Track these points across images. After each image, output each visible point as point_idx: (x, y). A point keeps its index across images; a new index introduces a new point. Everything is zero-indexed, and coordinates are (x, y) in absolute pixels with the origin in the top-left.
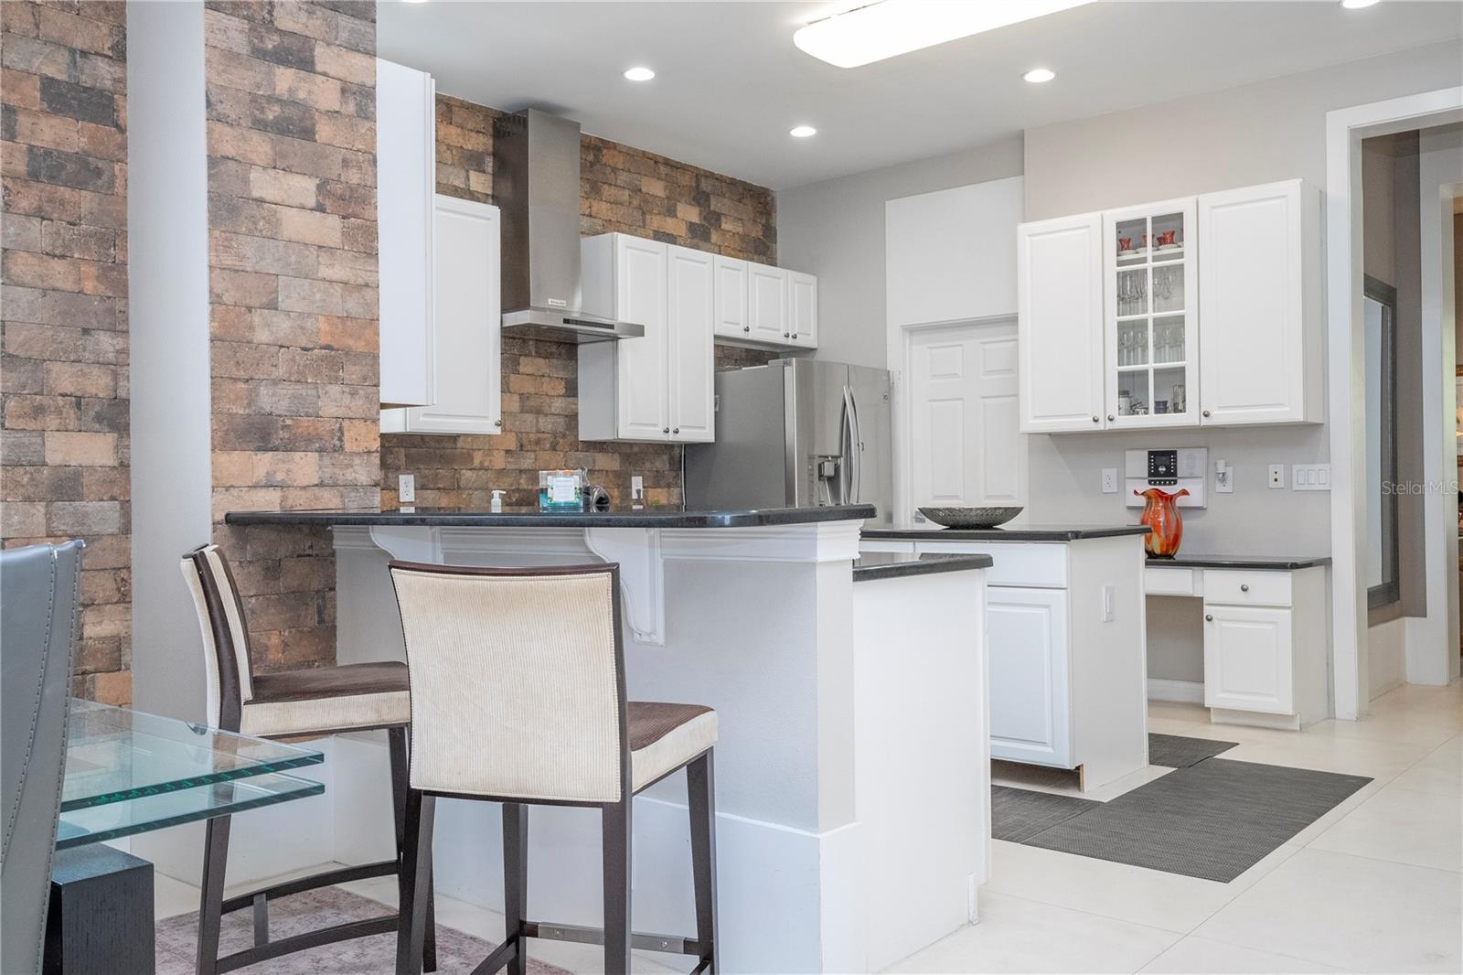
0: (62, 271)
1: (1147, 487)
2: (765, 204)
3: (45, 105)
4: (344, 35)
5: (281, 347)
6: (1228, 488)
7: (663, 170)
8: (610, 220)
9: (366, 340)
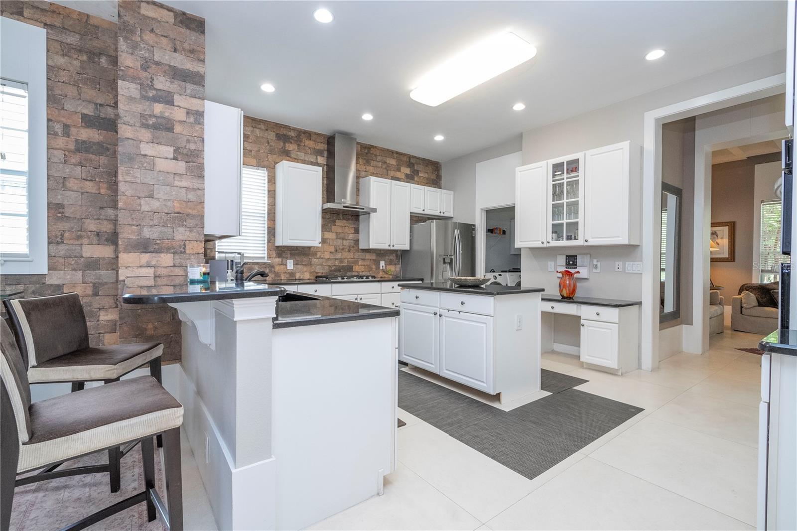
0: (90, 185)
1: (564, 269)
2: (437, 167)
3: (83, 124)
4: (188, 91)
5: (155, 212)
6: (598, 271)
7: (395, 155)
8: (374, 173)
9: (198, 210)
